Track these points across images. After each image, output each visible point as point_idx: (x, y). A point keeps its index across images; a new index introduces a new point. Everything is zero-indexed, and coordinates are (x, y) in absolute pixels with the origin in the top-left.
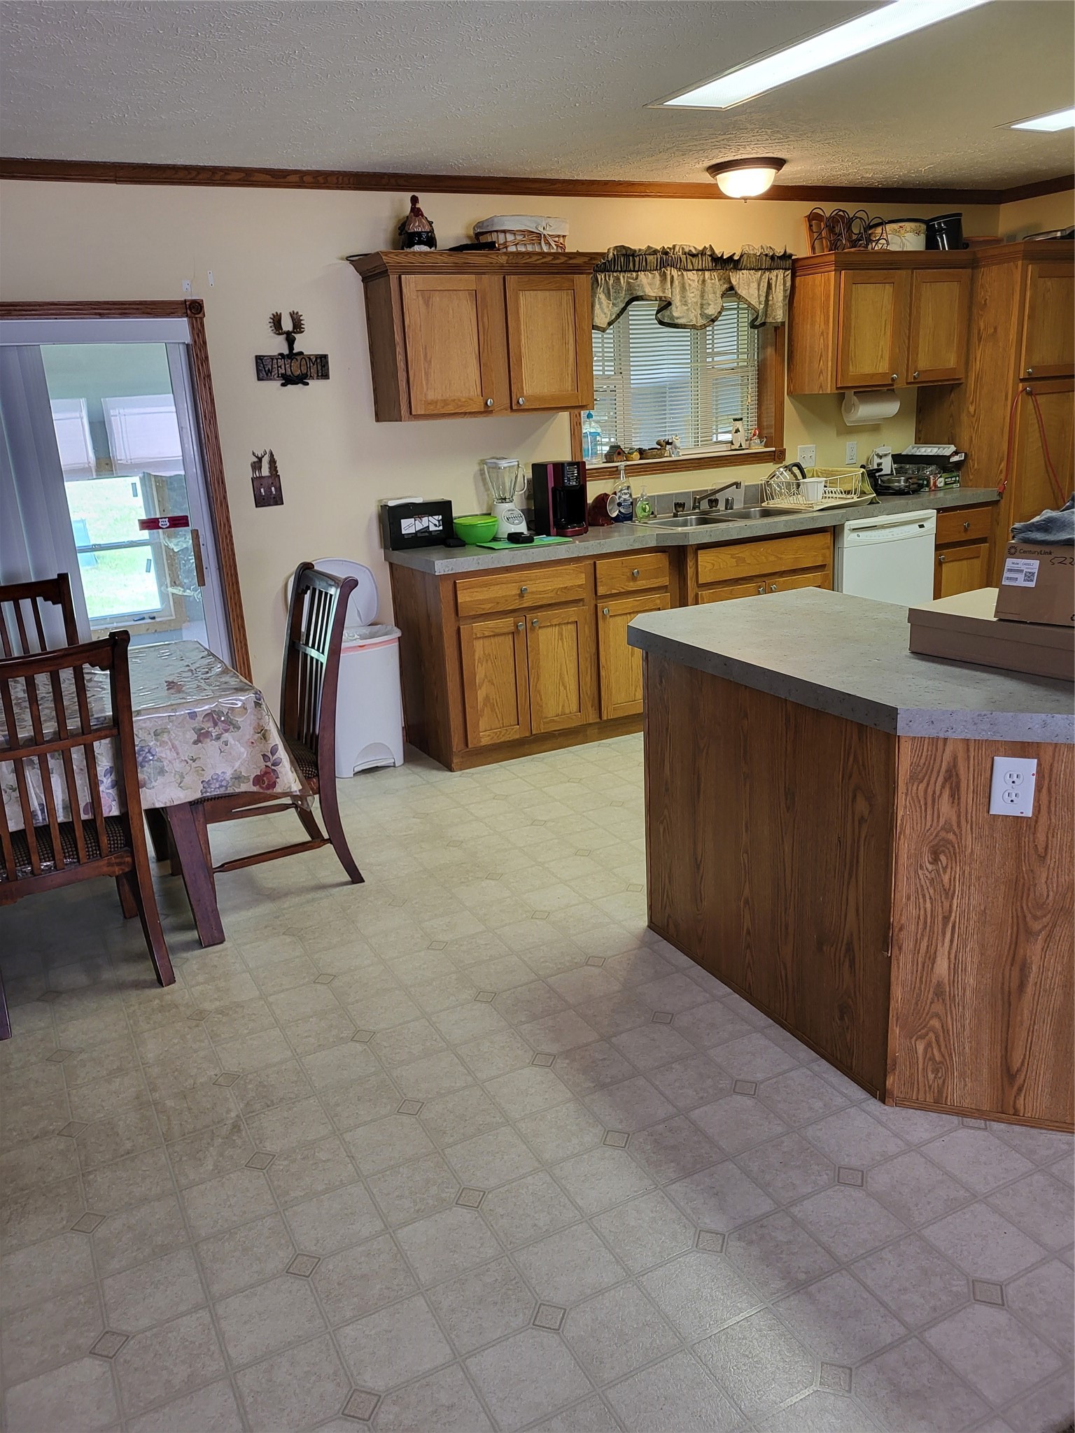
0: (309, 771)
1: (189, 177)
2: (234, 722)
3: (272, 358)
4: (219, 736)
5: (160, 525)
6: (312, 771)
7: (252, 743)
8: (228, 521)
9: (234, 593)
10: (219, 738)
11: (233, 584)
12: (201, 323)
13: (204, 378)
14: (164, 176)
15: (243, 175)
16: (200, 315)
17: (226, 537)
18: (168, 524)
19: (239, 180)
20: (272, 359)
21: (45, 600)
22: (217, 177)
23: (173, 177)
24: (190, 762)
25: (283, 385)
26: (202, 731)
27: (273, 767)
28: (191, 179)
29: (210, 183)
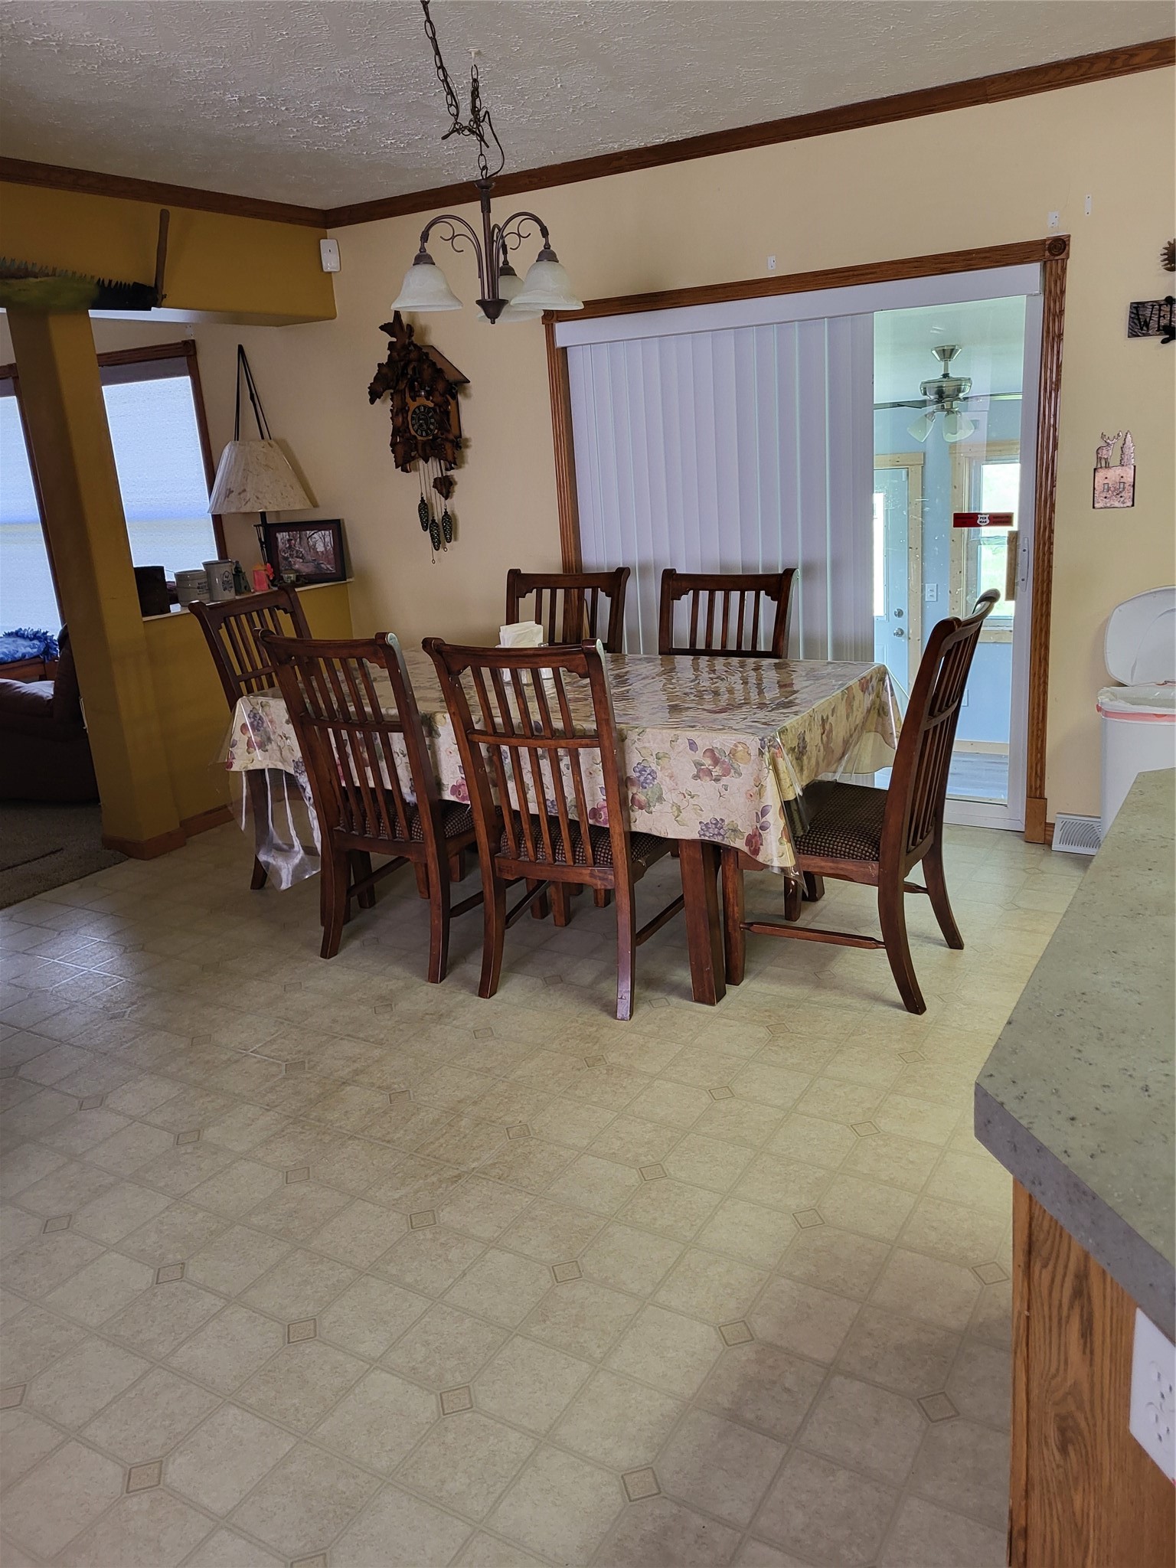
0: (867, 852)
1: (1081, 71)
2: (736, 766)
3: (1153, 304)
4: (719, 778)
5: (978, 522)
6: (871, 853)
7: (751, 796)
8: (1050, 523)
9: (1042, 615)
10: (719, 780)
11: (1042, 604)
12: (1062, 267)
13: (1053, 339)
14: (1047, 78)
15: (1156, 51)
16: (1062, 256)
17: (1044, 544)
18: (988, 522)
19: (1151, 60)
20: (1153, 306)
21: (766, 594)
22: (1119, 62)
23: (1058, 77)
24: (688, 797)
25: (1164, 342)
26: (703, 767)
27: (760, 831)
28: (1082, 75)
29: (1109, 74)
